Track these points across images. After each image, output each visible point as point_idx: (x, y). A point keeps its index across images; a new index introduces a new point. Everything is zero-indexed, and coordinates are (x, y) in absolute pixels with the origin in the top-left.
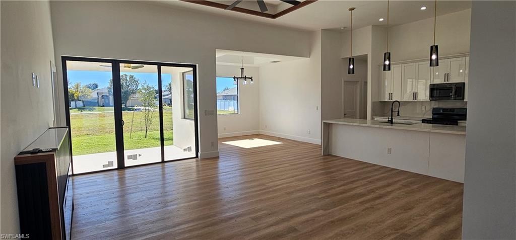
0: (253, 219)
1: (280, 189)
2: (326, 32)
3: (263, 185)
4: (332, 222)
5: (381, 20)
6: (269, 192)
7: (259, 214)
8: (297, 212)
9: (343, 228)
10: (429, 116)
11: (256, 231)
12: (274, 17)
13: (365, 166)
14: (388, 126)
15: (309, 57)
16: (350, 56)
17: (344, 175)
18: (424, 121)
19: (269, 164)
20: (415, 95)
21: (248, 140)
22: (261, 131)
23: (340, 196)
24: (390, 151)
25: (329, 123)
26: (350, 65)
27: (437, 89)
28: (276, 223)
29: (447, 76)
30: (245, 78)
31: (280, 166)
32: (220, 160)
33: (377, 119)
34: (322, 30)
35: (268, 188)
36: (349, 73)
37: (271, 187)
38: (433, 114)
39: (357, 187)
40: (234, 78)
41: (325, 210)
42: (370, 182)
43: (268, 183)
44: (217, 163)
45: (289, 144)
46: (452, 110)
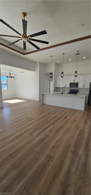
0: (30, 134)
1: (33, 119)
2: (41, 63)
3: (27, 118)
4: (58, 129)
5: (58, 62)
6: (30, 120)
7: (31, 131)
8: (45, 127)
9: (63, 131)
10: (69, 92)
11: (33, 139)
12: (24, 54)
13: (55, 107)
14: (62, 95)
15: (35, 71)
16: (50, 72)
17: (52, 111)
18: (68, 93)
19: (25, 109)
20: (66, 86)
21: (12, 100)
22: (17, 97)
23: (55, 119)
24: (62, 102)
25: (43, 94)
26: (50, 75)
27: (71, 84)
28: (39, 134)
29: (74, 80)
30: (11, 77)
31: (29, 109)
32: (4, 108)
33: (55, 92)
34: (40, 62)
35: (29, 119)
36: (50, 78)
37: (30, 118)
38: (70, 91)
39: (58, 115)
40: (7, 77)
41: (53, 125)
42: (60, 112)
43: (28, 116)
44: (3, 110)
45: (28, 101)
46: (75, 90)
